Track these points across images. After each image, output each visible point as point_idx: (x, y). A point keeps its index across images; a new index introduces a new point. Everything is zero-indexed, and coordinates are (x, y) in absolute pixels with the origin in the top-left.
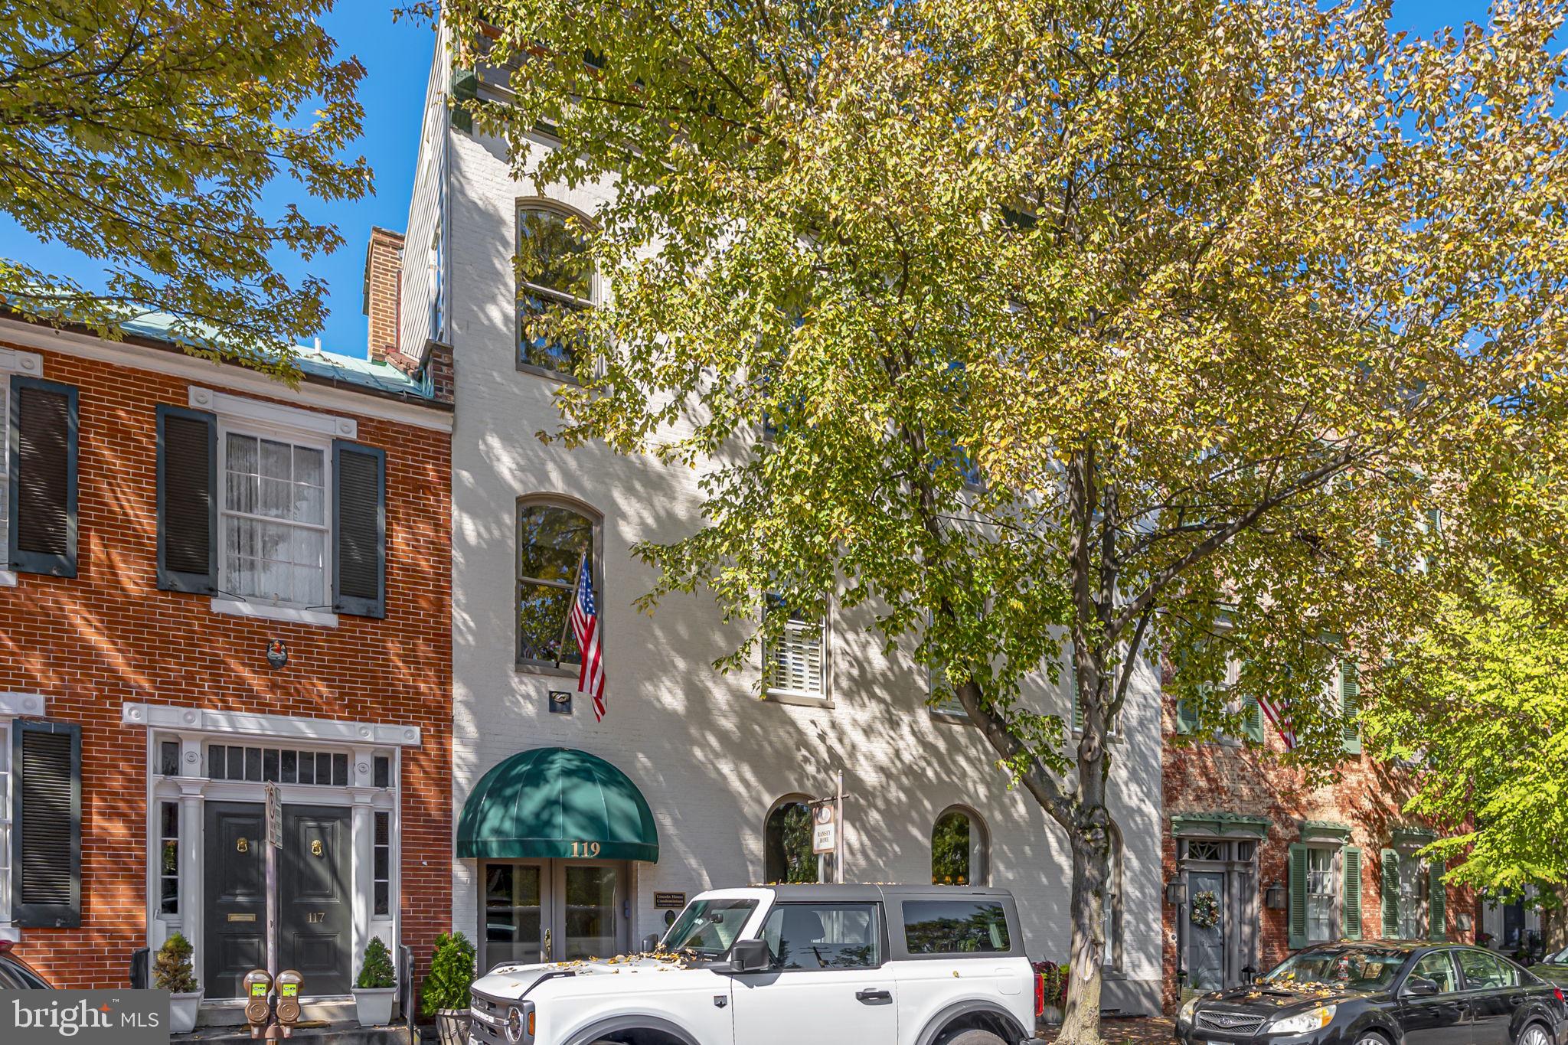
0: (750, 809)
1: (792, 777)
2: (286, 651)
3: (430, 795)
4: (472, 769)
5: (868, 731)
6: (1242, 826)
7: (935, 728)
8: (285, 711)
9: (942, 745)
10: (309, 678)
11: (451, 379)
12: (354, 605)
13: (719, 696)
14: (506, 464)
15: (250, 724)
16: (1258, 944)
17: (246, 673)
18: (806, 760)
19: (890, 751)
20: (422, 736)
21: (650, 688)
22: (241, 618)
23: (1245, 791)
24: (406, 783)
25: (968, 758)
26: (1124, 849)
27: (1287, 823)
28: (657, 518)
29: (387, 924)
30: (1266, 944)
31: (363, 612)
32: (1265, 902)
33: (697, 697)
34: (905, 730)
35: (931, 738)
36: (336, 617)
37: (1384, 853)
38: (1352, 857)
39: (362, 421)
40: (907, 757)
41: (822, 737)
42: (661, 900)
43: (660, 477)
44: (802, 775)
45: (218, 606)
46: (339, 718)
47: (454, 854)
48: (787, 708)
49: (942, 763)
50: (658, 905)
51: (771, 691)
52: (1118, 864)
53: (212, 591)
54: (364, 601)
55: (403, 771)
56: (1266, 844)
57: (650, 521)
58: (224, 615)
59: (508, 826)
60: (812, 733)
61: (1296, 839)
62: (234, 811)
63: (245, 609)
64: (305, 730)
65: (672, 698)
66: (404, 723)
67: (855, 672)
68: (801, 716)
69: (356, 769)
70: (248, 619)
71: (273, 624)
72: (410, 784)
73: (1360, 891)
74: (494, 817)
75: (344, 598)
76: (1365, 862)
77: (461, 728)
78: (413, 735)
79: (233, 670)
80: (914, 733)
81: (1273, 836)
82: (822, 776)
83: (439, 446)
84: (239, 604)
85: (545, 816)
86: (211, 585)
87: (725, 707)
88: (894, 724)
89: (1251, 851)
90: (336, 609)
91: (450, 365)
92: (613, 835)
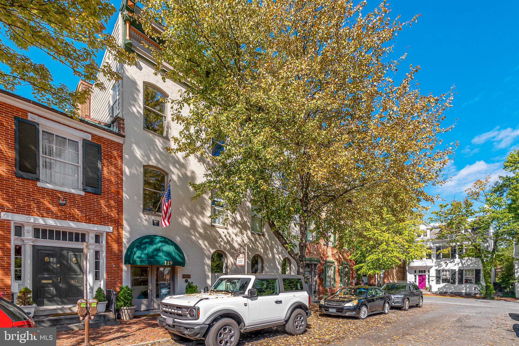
0: (207, 252)
1: (217, 245)
2: (66, 201)
3: (115, 246)
4: (129, 239)
5: (236, 235)
6: (315, 261)
7: (252, 235)
8: (65, 219)
9: (253, 239)
10: (74, 210)
11: (124, 128)
12: (89, 189)
13: (199, 223)
14: (138, 153)
15: (51, 222)
16: (317, 286)
17: (50, 206)
18: (221, 241)
19: (242, 240)
20: (113, 229)
21: (180, 219)
22: (49, 189)
23: (315, 253)
24: (107, 243)
25: (259, 243)
26: (292, 265)
27: (323, 260)
28: (182, 174)
29: (100, 283)
30: (319, 286)
31: (94, 192)
32: (319, 277)
33: (193, 223)
34: (245, 235)
35: (251, 238)
36: (84, 192)
37: (340, 267)
38: (335, 268)
39: (93, 136)
40: (245, 242)
41: (225, 236)
42: (184, 276)
43: (183, 164)
44: (221, 245)
45: (39, 184)
46: (85, 222)
47: (123, 264)
48: (217, 229)
49: (253, 244)
50: (183, 277)
51: (213, 224)
52: (290, 268)
53: (38, 179)
54: (94, 189)
55: (107, 239)
56: (319, 265)
57: (180, 175)
58: (42, 188)
59: (143, 256)
60: (223, 235)
61: (325, 264)
62: (43, 249)
63: (50, 186)
64: (72, 225)
65: (186, 223)
66: (107, 225)
67: (233, 221)
68: (220, 231)
69: (90, 238)
70: (51, 189)
71: (61, 192)
72: (108, 243)
73: (336, 275)
74: (138, 253)
75: (87, 187)
76: (337, 269)
77: (125, 228)
78: (110, 229)
79: (45, 205)
80: (247, 236)
81: (320, 263)
82: (225, 245)
83: (119, 147)
84: (48, 185)
85: (155, 253)
86: (38, 178)
87: (200, 226)
88: (243, 234)
89: (316, 266)
90: (84, 190)
91: (123, 124)
92: (176, 259)
